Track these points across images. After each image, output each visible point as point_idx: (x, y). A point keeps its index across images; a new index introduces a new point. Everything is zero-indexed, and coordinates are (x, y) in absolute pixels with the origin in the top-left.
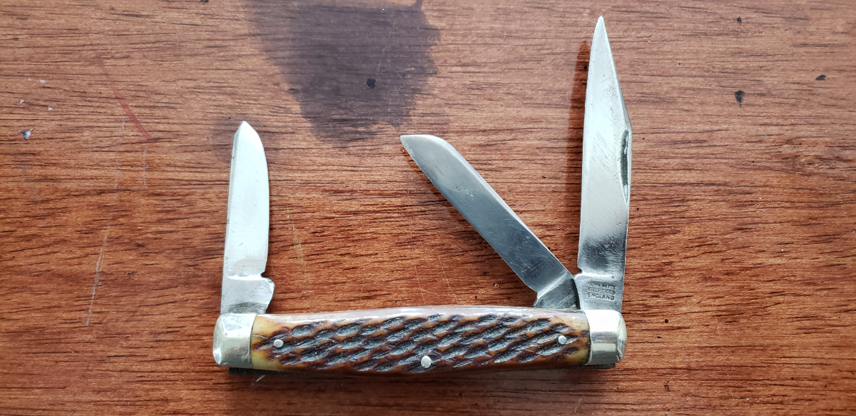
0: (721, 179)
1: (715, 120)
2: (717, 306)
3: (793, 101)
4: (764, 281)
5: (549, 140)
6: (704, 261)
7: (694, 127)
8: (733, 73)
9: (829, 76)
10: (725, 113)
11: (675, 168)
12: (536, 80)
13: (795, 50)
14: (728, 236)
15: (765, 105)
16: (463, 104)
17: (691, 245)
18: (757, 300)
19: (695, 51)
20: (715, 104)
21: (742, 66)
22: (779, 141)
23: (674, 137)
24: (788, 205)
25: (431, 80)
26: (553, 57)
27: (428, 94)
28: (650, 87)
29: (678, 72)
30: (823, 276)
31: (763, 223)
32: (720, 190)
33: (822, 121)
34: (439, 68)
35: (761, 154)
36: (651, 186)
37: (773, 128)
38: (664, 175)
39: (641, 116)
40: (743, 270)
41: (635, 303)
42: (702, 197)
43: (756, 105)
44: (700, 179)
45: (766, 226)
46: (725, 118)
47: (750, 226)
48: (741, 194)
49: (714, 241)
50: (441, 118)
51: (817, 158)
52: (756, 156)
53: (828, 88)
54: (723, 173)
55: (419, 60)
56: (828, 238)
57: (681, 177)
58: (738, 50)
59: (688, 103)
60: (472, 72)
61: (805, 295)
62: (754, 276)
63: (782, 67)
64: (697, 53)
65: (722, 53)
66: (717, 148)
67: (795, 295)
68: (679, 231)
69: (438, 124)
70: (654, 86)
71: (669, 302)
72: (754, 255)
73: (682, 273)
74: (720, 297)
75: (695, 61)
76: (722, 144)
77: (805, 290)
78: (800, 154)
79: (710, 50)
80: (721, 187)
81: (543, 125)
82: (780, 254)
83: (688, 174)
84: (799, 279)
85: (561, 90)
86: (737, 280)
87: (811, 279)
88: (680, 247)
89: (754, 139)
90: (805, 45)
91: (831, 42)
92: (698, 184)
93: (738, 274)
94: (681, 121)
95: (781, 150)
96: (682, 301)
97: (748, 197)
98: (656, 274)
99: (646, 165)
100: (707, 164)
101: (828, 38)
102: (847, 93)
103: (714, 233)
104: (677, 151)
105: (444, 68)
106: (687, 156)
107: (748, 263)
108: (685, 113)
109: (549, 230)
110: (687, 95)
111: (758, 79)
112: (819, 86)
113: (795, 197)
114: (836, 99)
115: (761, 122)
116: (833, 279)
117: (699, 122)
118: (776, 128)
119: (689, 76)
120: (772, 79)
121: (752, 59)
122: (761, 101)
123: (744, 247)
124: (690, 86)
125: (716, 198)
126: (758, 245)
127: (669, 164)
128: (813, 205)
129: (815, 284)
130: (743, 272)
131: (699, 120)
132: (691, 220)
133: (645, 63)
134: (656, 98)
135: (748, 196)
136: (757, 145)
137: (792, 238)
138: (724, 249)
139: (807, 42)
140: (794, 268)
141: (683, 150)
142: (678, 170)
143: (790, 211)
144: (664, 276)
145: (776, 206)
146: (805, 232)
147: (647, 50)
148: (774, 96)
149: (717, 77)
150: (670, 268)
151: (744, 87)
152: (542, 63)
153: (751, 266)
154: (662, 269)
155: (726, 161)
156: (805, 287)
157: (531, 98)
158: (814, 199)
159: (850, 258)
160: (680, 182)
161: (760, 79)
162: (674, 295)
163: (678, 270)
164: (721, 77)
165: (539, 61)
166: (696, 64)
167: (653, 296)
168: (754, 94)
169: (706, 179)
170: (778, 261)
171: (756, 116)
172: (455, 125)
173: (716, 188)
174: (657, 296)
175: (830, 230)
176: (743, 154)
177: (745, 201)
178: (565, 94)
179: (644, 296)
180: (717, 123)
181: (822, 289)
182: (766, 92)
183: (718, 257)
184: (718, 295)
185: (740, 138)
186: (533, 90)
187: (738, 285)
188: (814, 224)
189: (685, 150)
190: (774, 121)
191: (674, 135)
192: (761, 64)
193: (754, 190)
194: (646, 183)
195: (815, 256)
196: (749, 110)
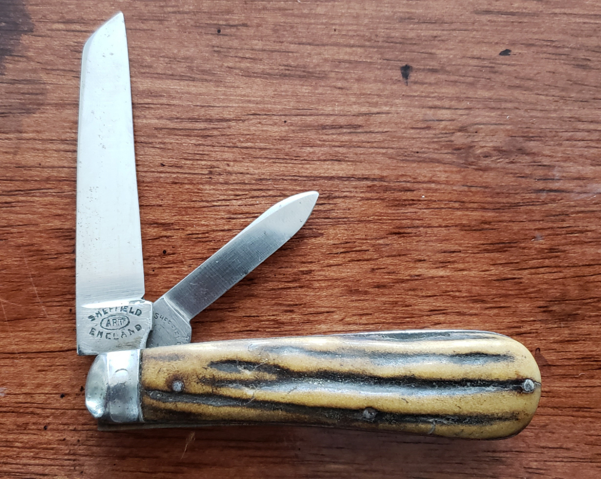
0: (377, 172)
1: (374, 100)
2: (363, 324)
3: (470, 79)
4: (423, 296)
5: (171, 119)
6: (351, 271)
7: (347, 108)
8: (400, 43)
9: (515, 50)
10: (386, 93)
11: (322, 158)
12: (158, 43)
13: (477, 17)
14: (381, 242)
15: (436, 84)
16: (64, 70)
17: (335, 251)
18: (414, 319)
19: (355, 15)
20: (375, 81)
21: (412, 34)
22: (451, 128)
23: (323, 120)
24: (457, 205)
25: (25, 39)
26: (179, 17)
27: (21, 56)
28: (297, 58)
29: (333, 40)
30: (494, 292)
31: (425, 227)
32: (374, 185)
33: (504, 105)
34: (37, 24)
35: (429, 143)
36: (291, 180)
37: (444, 111)
38: (308, 166)
39: (283, 94)
40: (397, 283)
41: (265, 318)
42: (352, 195)
43: (426, 83)
44: (351, 173)
45: (429, 230)
46: (387, 98)
47: (409, 230)
48: (400, 191)
49: (364, 248)
50: (37, 86)
51: (495, 150)
52: (421, 145)
53: (513, 65)
54: (379, 166)
55: (12, 15)
56: (502, 247)
57: (328, 169)
58: (407, 16)
59: (343, 79)
60: (78, 31)
61: (471, 315)
62: (410, 290)
63: (460, 38)
64: (357, 17)
65: (388, 18)
66: (374, 135)
67: (459, 314)
68: (322, 234)
69: (32, 94)
70: (302, 57)
71: (306, 318)
72: (412, 265)
73: (323, 285)
74: (367, 314)
75: (355, 27)
76: (380, 130)
77: (472, 308)
78: (475, 144)
79: (374, 13)
80: (376, 183)
81: (164, 101)
82: (444, 264)
83: (337, 166)
84: (465, 295)
85: (187, 58)
86: (389, 294)
87: (479, 295)
88: (322, 253)
89: (420, 125)
90: (488, 12)
91: (520, 10)
92: (348, 178)
93: (391, 287)
94: (332, 101)
95: (453, 138)
96: (322, 317)
97: (409, 196)
98: (291, 285)
99: (287, 154)
100: (361, 154)
101: (516, 5)
102: (535, 72)
103: (364, 237)
104: (325, 137)
105: (42, 24)
106: (337, 144)
107: (404, 274)
108: (337, 91)
109: (166, 230)
110: (342, 69)
111: (430, 51)
112: (503, 62)
113: (467, 196)
114: (522, 79)
115: (430, 104)
116: (506, 296)
117: (355, 103)
118: (448, 112)
119: (346, 46)
120: (447, 52)
121: (424, 26)
122: (432, 78)
123: (400, 255)
124: (346, 57)
125: (369, 195)
126: (417, 253)
127: (314, 153)
128: (486, 206)
129: (483, 301)
130: (397, 285)
131: (353, 99)
132: (337, 222)
133: (292, 27)
134: (304, 71)
135: (409, 193)
136: (423, 132)
137: (460, 245)
138: (375, 257)
139: (492, 8)
140: (460, 282)
141: (332, 136)
142: (325, 160)
143: (459, 213)
144: (301, 287)
145: (443, 206)
146: (476, 239)
147: (296, 12)
148: (448, 73)
149: (381, 47)
150: (308, 277)
151: (412, 60)
152: (166, 23)
153: (408, 278)
154: (299, 279)
155: (384, 151)
156: (471, 305)
157: (150, 67)
158: (489, 199)
159: (527, 271)
160: (326, 175)
161: (433, 51)
162: (312, 310)
163: (318, 280)
164: (385, 48)
165: (161, 21)
166: (356, 31)
167: (286, 311)
168: (424, 70)
169: (359, 173)
170: (441, 272)
171: (425, 97)
172: (53, 97)
173: (369, 183)
174: (292, 311)
175: (505, 237)
176: (404, 143)
177: (405, 200)
178: (192, 62)
179: (276, 310)
180: (376, 104)
181: (491, 308)
182: (439, 68)
183: (367, 266)
184: (366, 312)
185: (404, 123)
186: (153, 56)
187: (391, 300)
188: (486, 229)
189: (334, 136)
190: (447, 103)
191: (323, 117)
192: (435, 33)
193: (416, 186)
194: (283, 176)
195: (485, 268)
196: (417, 90)
